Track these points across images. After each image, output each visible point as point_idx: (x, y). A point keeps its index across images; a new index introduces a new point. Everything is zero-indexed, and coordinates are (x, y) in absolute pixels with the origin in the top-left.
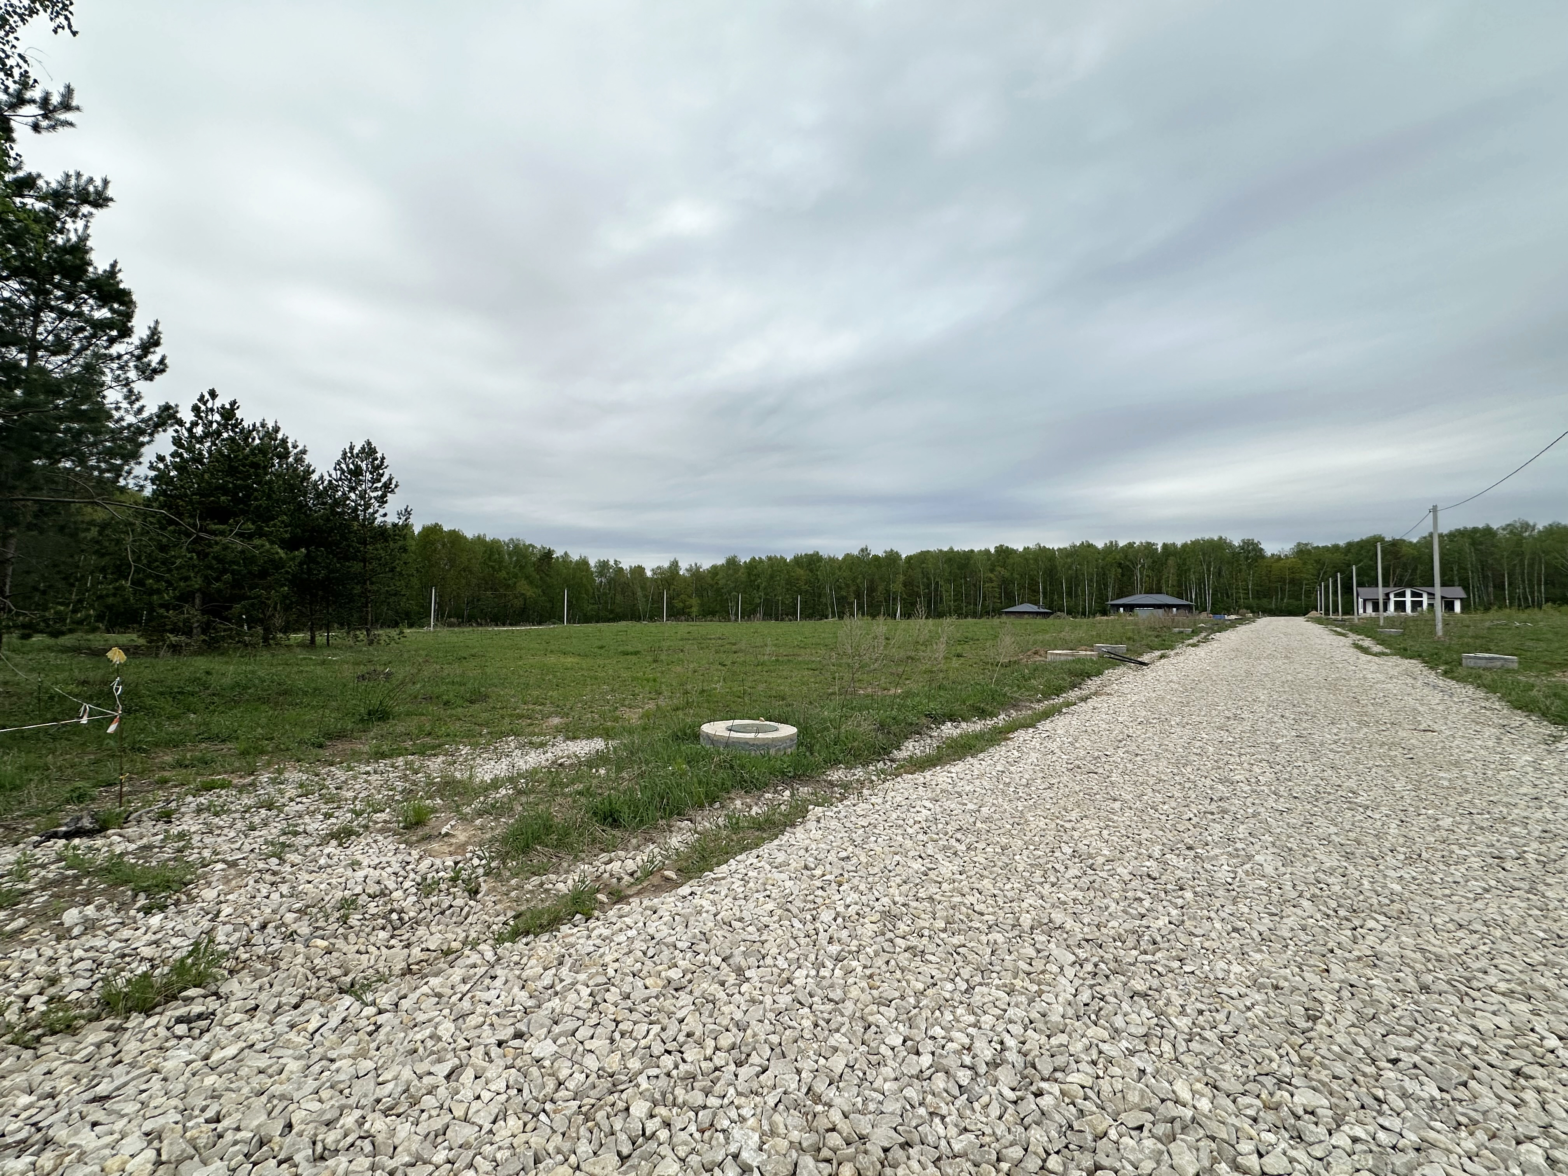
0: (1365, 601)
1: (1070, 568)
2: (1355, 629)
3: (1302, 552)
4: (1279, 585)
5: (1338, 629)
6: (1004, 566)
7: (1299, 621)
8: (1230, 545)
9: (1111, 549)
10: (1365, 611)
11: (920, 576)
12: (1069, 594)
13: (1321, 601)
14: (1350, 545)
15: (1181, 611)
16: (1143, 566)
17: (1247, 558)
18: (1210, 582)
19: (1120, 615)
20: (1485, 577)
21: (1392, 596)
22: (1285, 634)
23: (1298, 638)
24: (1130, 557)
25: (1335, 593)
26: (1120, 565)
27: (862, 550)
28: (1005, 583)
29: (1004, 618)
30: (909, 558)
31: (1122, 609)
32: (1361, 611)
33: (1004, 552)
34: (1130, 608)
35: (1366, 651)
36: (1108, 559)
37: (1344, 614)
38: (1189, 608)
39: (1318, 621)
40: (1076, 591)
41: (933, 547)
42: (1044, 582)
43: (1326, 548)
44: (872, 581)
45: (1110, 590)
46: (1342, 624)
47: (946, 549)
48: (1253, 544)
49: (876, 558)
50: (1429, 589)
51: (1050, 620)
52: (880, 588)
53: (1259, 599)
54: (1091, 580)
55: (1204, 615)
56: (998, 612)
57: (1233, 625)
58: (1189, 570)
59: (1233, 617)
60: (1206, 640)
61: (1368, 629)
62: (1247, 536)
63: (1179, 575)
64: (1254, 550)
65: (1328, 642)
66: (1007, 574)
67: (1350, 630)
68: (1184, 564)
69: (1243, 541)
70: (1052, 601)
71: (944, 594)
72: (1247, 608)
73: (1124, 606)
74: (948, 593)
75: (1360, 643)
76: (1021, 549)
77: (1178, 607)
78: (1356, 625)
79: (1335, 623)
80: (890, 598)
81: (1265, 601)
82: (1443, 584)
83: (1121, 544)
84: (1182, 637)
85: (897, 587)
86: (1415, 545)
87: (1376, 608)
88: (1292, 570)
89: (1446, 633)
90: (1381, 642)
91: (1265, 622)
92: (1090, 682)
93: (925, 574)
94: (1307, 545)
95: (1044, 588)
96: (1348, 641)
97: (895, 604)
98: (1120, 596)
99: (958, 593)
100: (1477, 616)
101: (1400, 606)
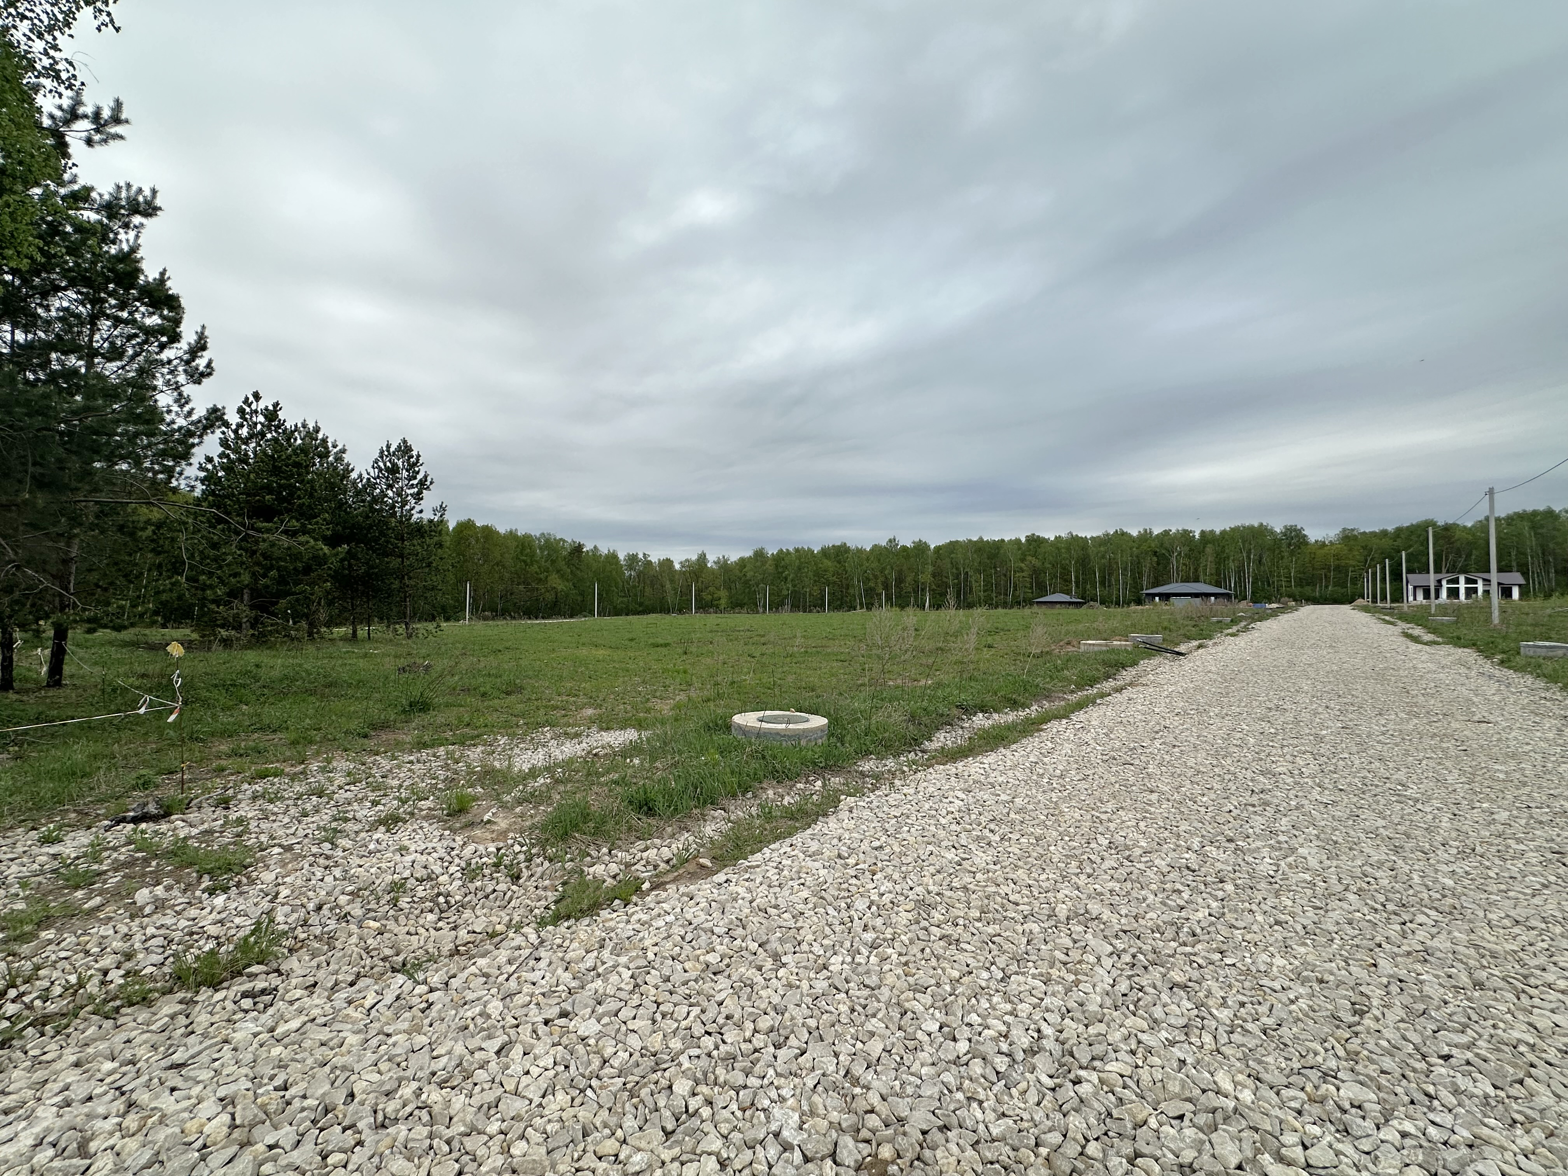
0: (1415, 588)
1: (1103, 557)
2: (1404, 617)
3: (1348, 538)
4: (1323, 572)
5: (1387, 618)
6: (1035, 555)
7: (1346, 608)
8: (1272, 532)
9: (1146, 536)
10: (1415, 599)
11: (949, 565)
12: (1102, 583)
13: (1368, 588)
14: (1399, 531)
15: (1221, 600)
16: (1180, 554)
17: (1289, 545)
18: (1251, 569)
19: (1156, 605)
20: (1546, 563)
21: (1444, 583)
22: (1330, 622)
23: (1344, 627)
24: (1167, 545)
25: (1383, 579)
26: (1155, 553)
27: (890, 541)
28: (1036, 573)
29: (1035, 609)
30: (938, 549)
31: (1157, 599)
32: (1411, 598)
33: (1035, 541)
34: (1166, 597)
35: (1416, 639)
36: (1144, 547)
37: (1392, 601)
38: (1228, 596)
39: (1365, 609)
40: (1110, 581)
41: (961, 538)
42: (1077, 572)
43: (1373, 534)
44: (900, 572)
45: (1145, 578)
46: (1390, 612)
47: (975, 539)
48: (1295, 530)
49: (904, 548)
50: (1485, 576)
51: (1083, 610)
52: (909, 579)
53: (1302, 587)
54: (1125, 569)
55: (1243, 604)
56: (1029, 602)
57: (1274, 614)
58: (1228, 558)
59: (1274, 606)
60: (1246, 629)
61: (1419, 618)
62: (1290, 523)
63: (1218, 563)
64: (1297, 536)
65: (1376, 631)
66: (1038, 564)
67: (1400, 619)
68: (1223, 552)
69: (1285, 527)
70: (1084, 590)
71: (974, 585)
72: (1289, 596)
73: (1160, 595)
74: (978, 583)
75: (1410, 631)
76: (1052, 539)
77: (1216, 595)
78: (1406, 613)
79: (1383, 611)
80: (918, 589)
81: (1308, 590)
82: (1500, 570)
83: (1156, 531)
84: (1221, 627)
85: (926, 578)
86: (1470, 529)
87: (1427, 596)
88: (1337, 557)
89: (1502, 621)
90: (1434, 631)
91: (1308, 610)
92: (1125, 673)
93: (955, 565)
94: (1353, 530)
95: (1077, 577)
96: (1397, 630)
97: (923, 595)
98: (1156, 584)
99: (988, 583)
100: (1538, 603)
101: (1453, 593)
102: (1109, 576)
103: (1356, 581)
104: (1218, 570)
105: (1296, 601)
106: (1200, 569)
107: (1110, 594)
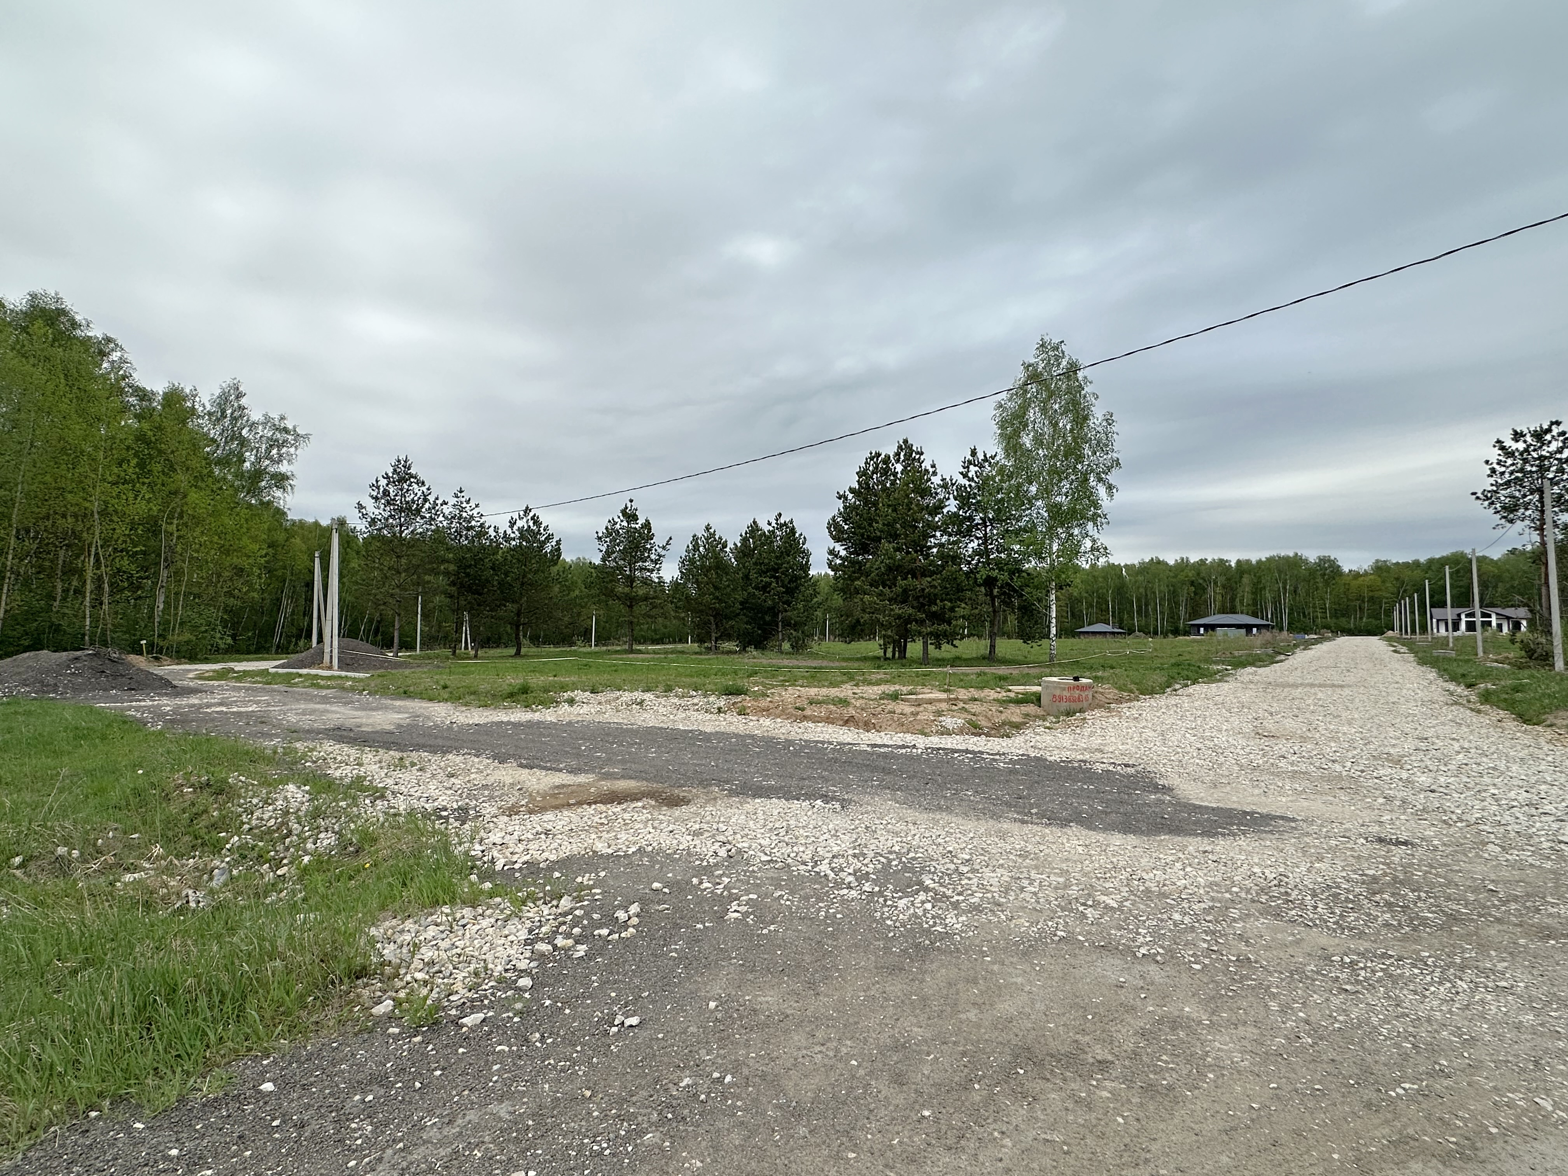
0: (1438, 621)
1: (1139, 586)
3: (1381, 568)
4: (1357, 603)
6: (1071, 584)
8: (1306, 562)
9: (1183, 565)
10: (1438, 631)
12: (1140, 613)
13: (1400, 620)
14: (1428, 563)
15: (1263, 631)
17: (1324, 575)
18: (1286, 601)
19: (1200, 635)
21: (1462, 617)
24: (1203, 574)
26: (1192, 583)
28: (1073, 602)
31: (1202, 629)
36: (1181, 577)
37: (1421, 633)
40: (1147, 611)
42: (1114, 601)
43: (1406, 565)
45: (1182, 609)
48: (1329, 560)
50: (1498, 610)
53: (1337, 618)
54: (1162, 599)
55: (1284, 635)
56: (1068, 632)
58: (1264, 588)
59: (1311, 637)
62: (1323, 553)
63: (1255, 594)
64: (1330, 566)
66: (1074, 593)
68: (1259, 582)
69: (1319, 557)
70: (1122, 621)
72: (1326, 628)
73: (1206, 626)
81: (1343, 621)
83: (1193, 560)
88: (1371, 587)
91: (1341, 642)
94: (1385, 561)
95: (1114, 607)
101: (1471, 626)
102: (1146, 605)
103: (1389, 613)
104: (1254, 600)
105: (1332, 632)
106: (1238, 600)
107: (1147, 625)
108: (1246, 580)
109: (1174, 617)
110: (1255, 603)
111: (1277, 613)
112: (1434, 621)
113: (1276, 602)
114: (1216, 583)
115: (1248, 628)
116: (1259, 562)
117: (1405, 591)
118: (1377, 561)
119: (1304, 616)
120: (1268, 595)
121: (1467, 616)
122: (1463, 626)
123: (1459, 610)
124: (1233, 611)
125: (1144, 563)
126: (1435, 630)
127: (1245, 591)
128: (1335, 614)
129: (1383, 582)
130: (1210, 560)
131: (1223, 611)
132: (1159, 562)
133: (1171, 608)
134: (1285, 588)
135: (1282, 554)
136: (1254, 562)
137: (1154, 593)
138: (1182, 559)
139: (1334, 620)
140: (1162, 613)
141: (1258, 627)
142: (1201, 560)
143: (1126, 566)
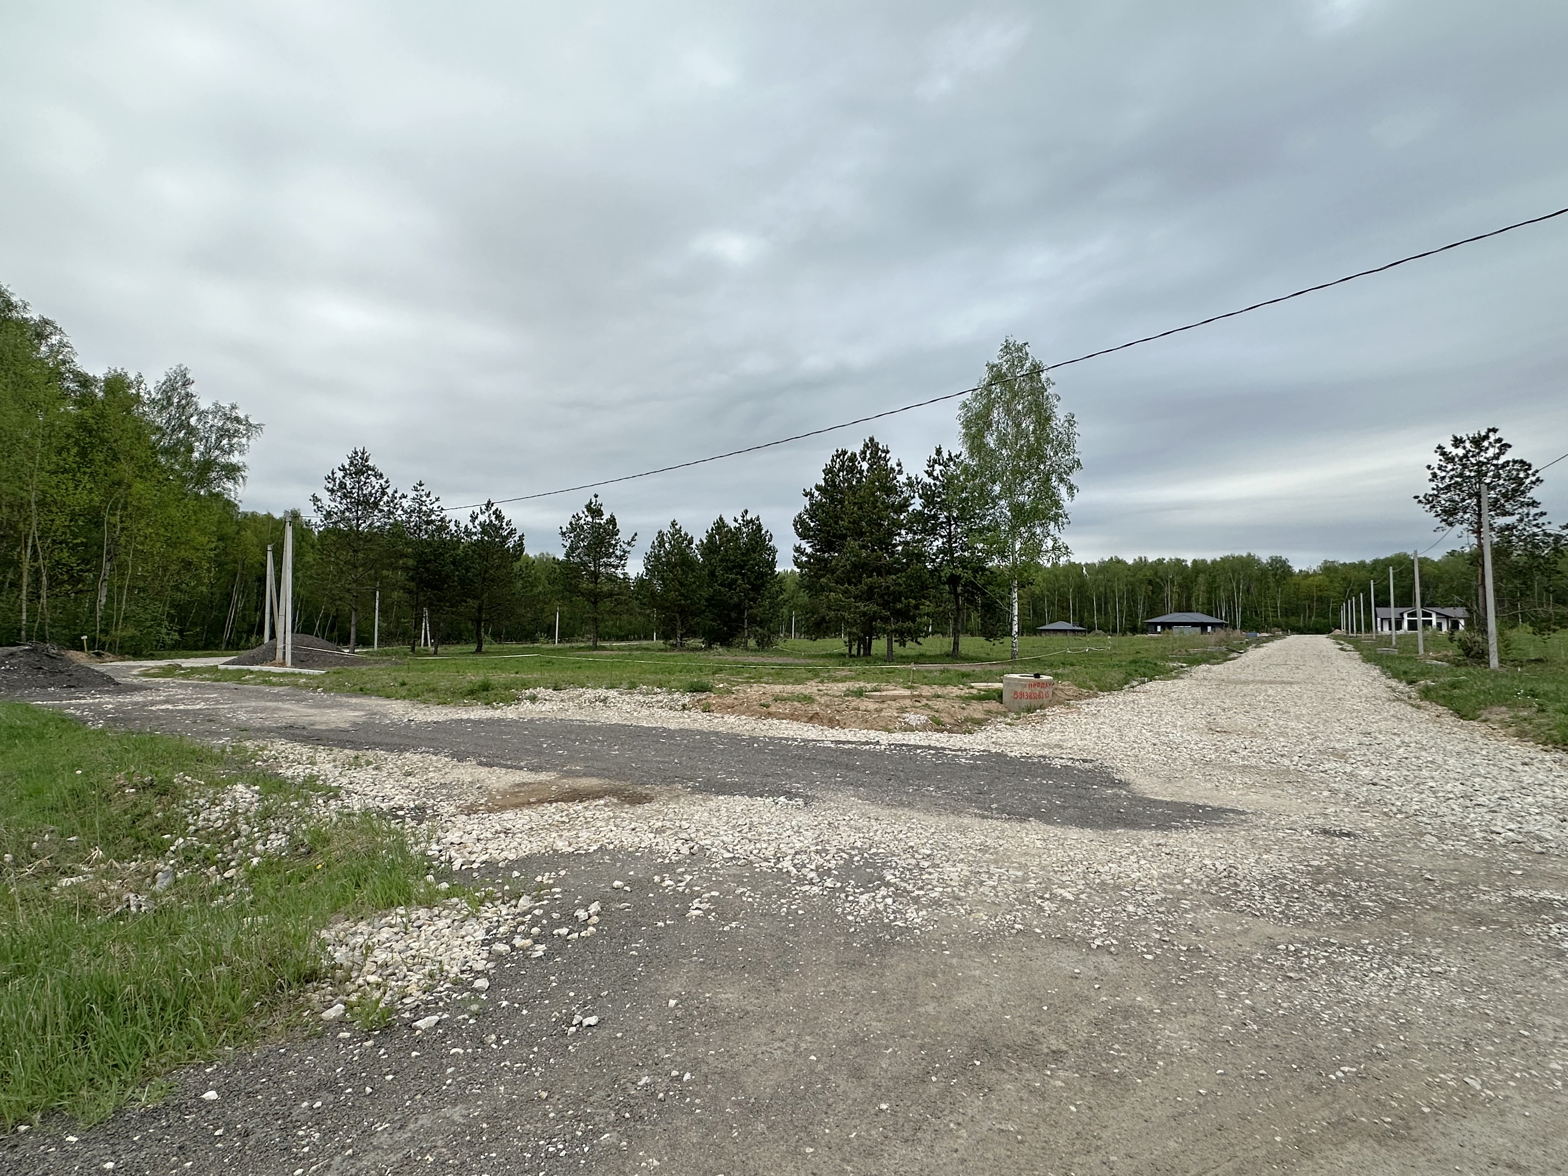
0: (1382, 620)
1: (1099, 585)
3: (1329, 569)
4: (1307, 603)
7: (1322, 639)
8: (1258, 562)
9: (1141, 564)
10: (1382, 630)
12: (1100, 611)
13: (1346, 619)
14: (1373, 563)
15: (1207, 630)
17: (1276, 575)
18: (1240, 599)
19: (1157, 633)
21: (1404, 616)
24: (1160, 573)
25: (1358, 611)
26: (1150, 582)
28: (1035, 600)
31: (1159, 628)
34: (1167, 626)
36: (1140, 576)
38: (1221, 625)
40: (1107, 608)
42: (1074, 599)
43: (1353, 565)
45: (1141, 608)
48: (1280, 561)
50: (1438, 609)
53: (1288, 617)
54: (1121, 597)
55: (1237, 633)
58: (1219, 587)
59: (1264, 635)
62: (1275, 554)
63: (1210, 593)
64: (1282, 567)
66: (1037, 591)
68: (1214, 582)
69: (1271, 558)
70: (1082, 617)
72: (1276, 626)
73: (1163, 624)
81: (1292, 620)
83: (1151, 560)
88: (1319, 587)
91: (1294, 639)
94: (1333, 562)
95: (1075, 605)
98: (1152, 613)
101: (1413, 625)
102: (1106, 604)
103: (1336, 612)
104: (1209, 599)
105: (1283, 630)
106: (1193, 599)
107: (1107, 623)
108: (1201, 579)
109: (1132, 615)
110: (1210, 603)
111: (1231, 612)
112: (1379, 619)
113: (1230, 600)
114: (1172, 582)
115: (1203, 626)
116: (1214, 562)
117: (1352, 590)
118: (1326, 562)
119: (1257, 615)
120: (1222, 594)
121: (1409, 615)
122: (1405, 625)
123: (1401, 610)
124: (1189, 610)
125: (1104, 562)
126: (1379, 629)
127: (1200, 591)
128: (1286, 613)
129: (1331, 582)
130: (1167, 559)
131: (1179, 609)
132: (1119, 561)
133: (1129, 607)
134: (1238, 588)
135: (1236, 555)
136: (1209, 562)
137: (1114, 592)
138: (1141, 558)
139: (1285, 619)
140: (1121, 611)
141: (1213, 625)
142: (1159, 560)
143: (1087, 565)
